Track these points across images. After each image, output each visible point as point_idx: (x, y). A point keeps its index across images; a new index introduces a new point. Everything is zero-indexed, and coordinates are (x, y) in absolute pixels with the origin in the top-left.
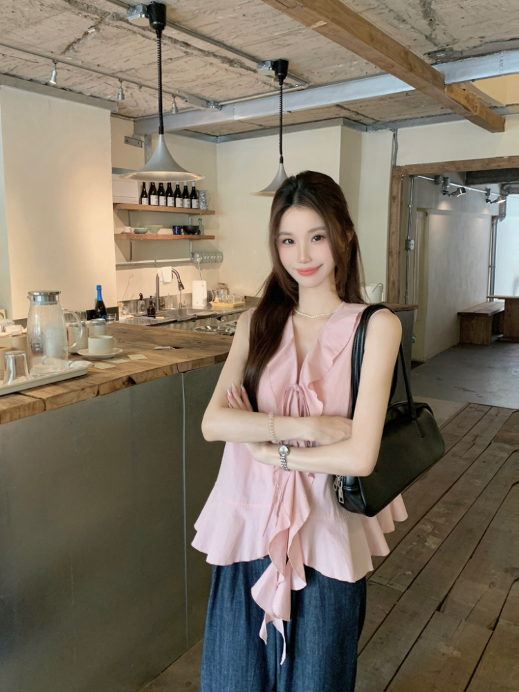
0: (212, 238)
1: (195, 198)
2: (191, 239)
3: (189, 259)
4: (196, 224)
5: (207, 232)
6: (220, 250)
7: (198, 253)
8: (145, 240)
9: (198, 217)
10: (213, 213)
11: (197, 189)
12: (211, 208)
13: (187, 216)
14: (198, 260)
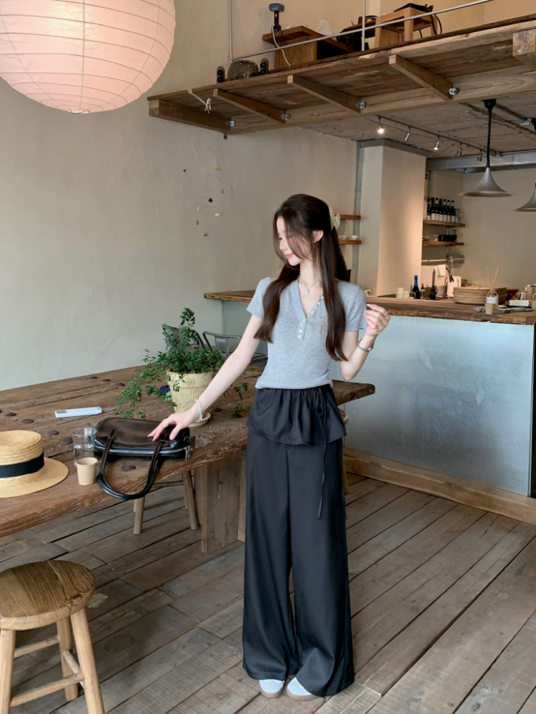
0: (462, 244)
1: (454, 214)
2: (447, 246)
3: (445, 260)
4: (452, 234)
5: (459, 240)
6: (462, 254)
7: (452, 256)
8: (431, 245)
9: (454, 228)
10: (463, 225)
11: (455, 208)
12: (462, 222)
13: (445, 228)
14: (452, 261)
